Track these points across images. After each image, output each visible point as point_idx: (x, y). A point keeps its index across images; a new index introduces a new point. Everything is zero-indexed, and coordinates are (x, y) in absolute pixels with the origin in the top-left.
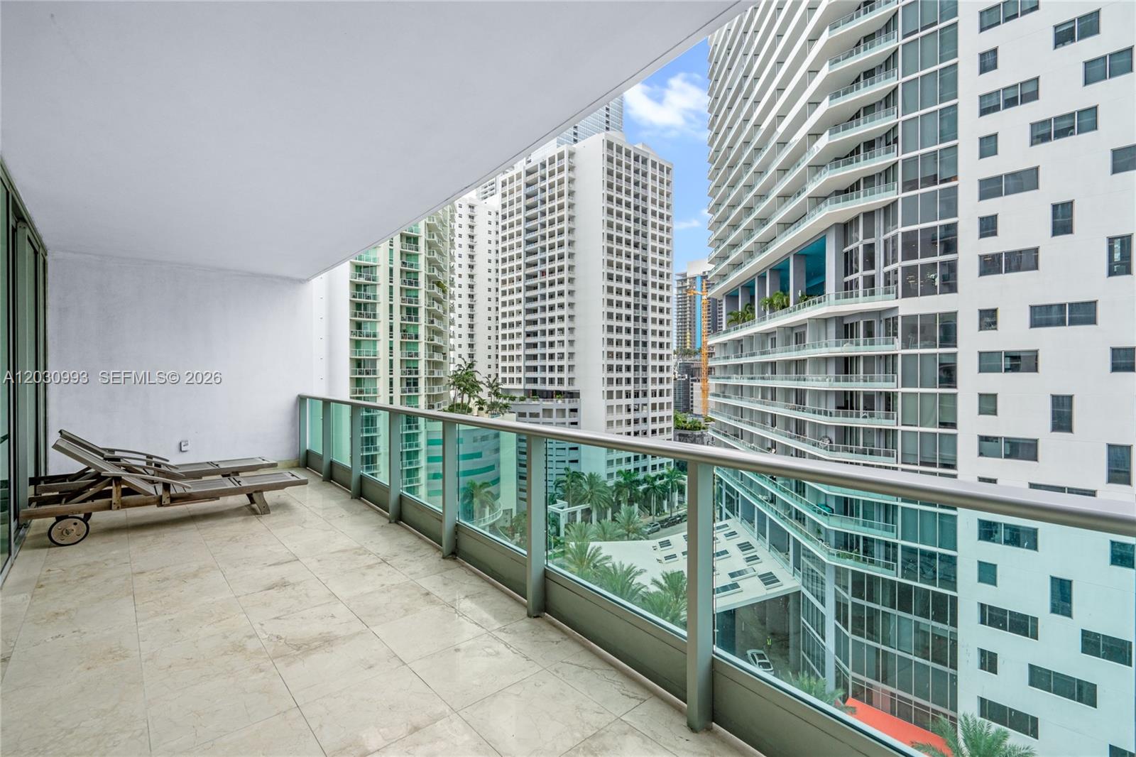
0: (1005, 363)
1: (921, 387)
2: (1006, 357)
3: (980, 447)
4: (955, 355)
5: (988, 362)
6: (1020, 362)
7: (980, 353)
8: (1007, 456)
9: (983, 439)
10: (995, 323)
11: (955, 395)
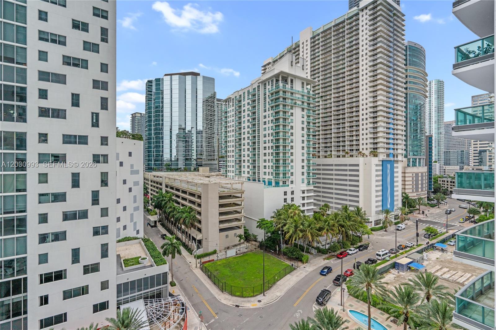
0: (51, 159)
1: (4, 171)
2: (52, 156)
3: (39, 199)
4: (25, 154)
5: (43, 158)
6: (58, 158)
7: (39, 154)
8: (52, 202)
9: (41, 195)
10: (47, 140)
11: (25, 175)
